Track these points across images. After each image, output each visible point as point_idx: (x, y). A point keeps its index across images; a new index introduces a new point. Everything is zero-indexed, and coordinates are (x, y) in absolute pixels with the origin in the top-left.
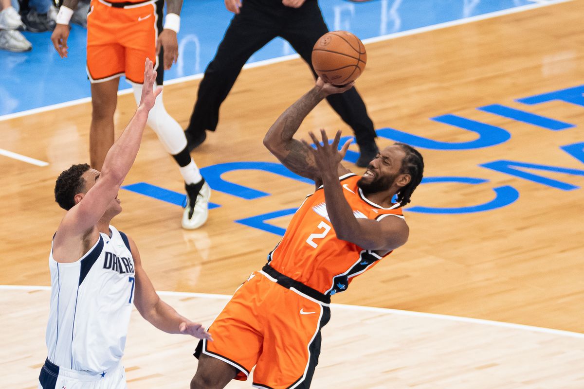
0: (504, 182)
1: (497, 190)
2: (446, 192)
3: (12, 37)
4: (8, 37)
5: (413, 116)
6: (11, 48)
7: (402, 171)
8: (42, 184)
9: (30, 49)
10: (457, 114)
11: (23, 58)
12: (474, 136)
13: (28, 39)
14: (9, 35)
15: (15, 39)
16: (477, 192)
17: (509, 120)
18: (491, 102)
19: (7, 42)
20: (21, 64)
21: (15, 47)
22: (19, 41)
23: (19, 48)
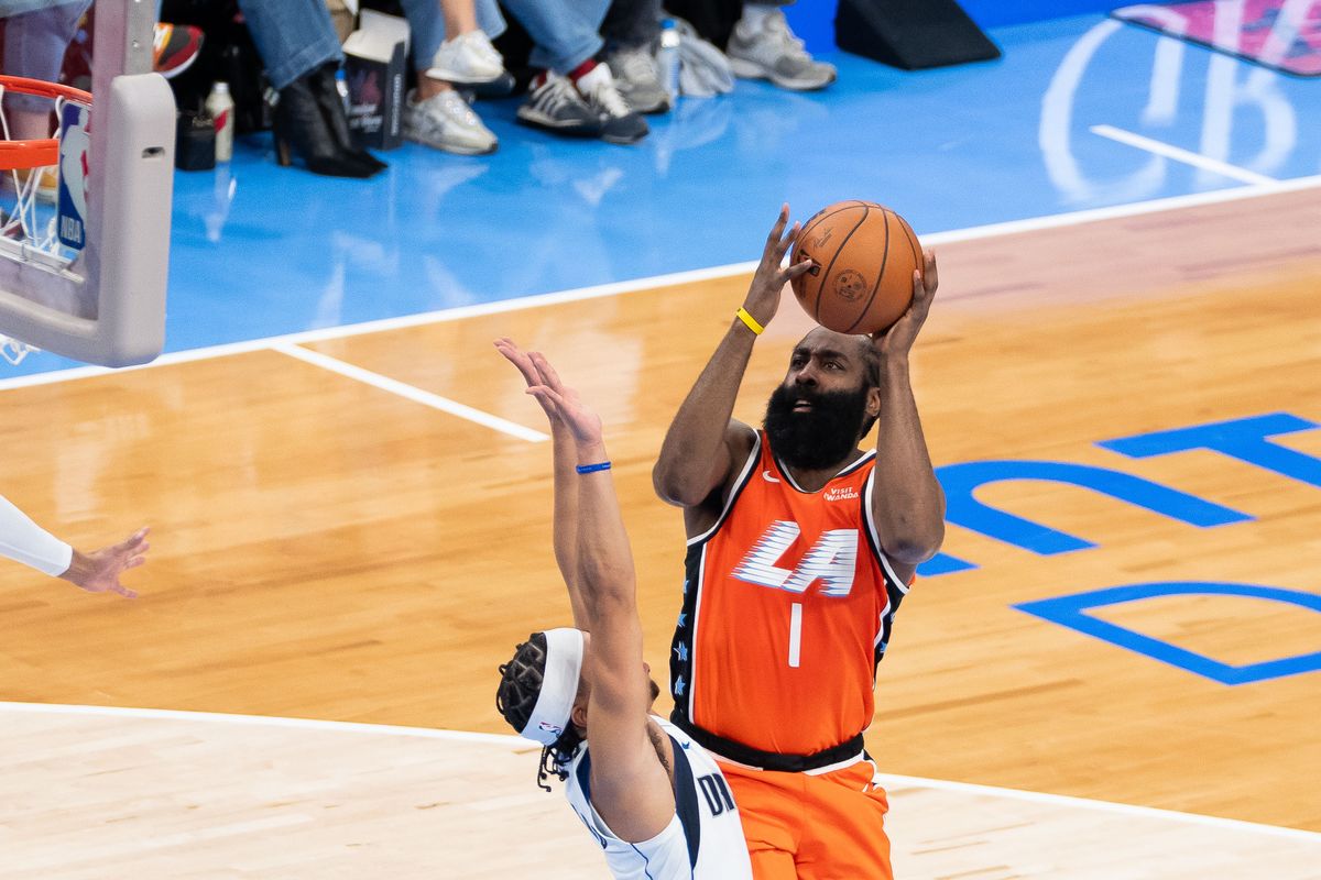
3: (449, 115)
4: (439, 116)
9: (493, 150)
22: (466, 127)
23: (466, 146)
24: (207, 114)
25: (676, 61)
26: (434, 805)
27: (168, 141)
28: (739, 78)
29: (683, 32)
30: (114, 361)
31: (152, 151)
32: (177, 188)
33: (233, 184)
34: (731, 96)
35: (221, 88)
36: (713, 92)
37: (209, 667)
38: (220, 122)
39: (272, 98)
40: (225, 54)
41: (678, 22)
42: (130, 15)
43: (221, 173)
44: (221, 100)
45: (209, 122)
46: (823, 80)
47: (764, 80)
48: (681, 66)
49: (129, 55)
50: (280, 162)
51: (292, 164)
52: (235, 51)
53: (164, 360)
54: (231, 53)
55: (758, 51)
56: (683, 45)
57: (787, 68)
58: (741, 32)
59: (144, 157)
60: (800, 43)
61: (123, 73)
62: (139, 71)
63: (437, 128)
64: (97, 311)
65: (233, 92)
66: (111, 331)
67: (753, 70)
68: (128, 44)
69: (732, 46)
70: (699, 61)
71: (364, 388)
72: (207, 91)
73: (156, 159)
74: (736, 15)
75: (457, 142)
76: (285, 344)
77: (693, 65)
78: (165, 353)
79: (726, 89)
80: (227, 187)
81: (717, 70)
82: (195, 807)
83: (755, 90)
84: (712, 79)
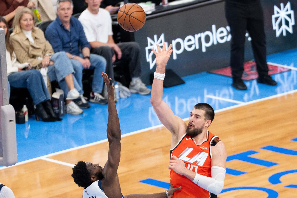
9: (82, 113)
22: (76, 109)
24: (22, 112)
25: (118, 91)
27: (14, 118)
28: (132, 93)
29: (119, 85)
30: (7, 165)
31: (11, 121)
32: (17, 128)
33: (29, 126)
34: (131, 97)
35: (25, 106)
36: (127, 97)
38: (25, 113)
39: (35, 107)
40: (25, 99)
41: (118, 83)
42: (3, 93)
43: (27, 124)
44: (25, 109)
45: (23, 113)
46: (149, 92)
47: (137, 93)
48: (119, 92)
49: (4, 101)
50: (37, 120)
51: (39, 120)
52: (27, 98)
53: (17, 164)
54: (26, 99)
55: (135, 87)
56: (119, 88)
57: (141, 90)
58: (132, 84)
59: (9, 122)
60: (144, 85)
61: (3, 105)
62: (6, 105)
63: (70, 110)
64: (3, 155)
65: (27, 107)
66: (6, 159)
67: (134, 91)
68: (4, 99)
69: (130, 87)
70: (123, 90)
71: (60, 165)
72: (22, 107)
73: (12, 122)
74: (130, 80)
75: (75, 112)
76: (44, 158)
77: (122, 91)
78: (18, 162)
79: (129, 95)
80: (28, 127)
81: (127, 92)
83: (135, 95)
84: (126, 94)
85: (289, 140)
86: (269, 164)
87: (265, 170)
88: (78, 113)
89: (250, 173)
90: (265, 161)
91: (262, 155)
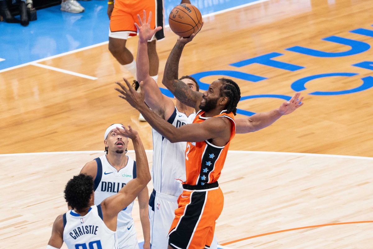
0: (368, 74)
1: (363, 79)
2: (333, 82)
3: (72, 4)
4: (70, 5)
5: (312, 38)
6: (72, 11)
7: (221, 95)
8: (95, 90)
9: (83, 11)
10: (337, 35)
11: (79, 17)
12: (348, 48)
13: (82, 5)
14: (71, 3)
15: (74, 5)
16: (352, 81)
17: (369, 37)
18: (357, 27)
19: (69, 8)
20: (79, 20)
21: (74, 10)
22: (76, 6)
23: (77, 11)
26: (71, 170)
37: (16, 142)
76: (34, 63)
82: (13, 176)
85: (319, 40)
86: (293, 68)
87: (288, 75)
88: (79, 11)
89: (271, 78)
90: (288, 65)
91: (287, 57)
